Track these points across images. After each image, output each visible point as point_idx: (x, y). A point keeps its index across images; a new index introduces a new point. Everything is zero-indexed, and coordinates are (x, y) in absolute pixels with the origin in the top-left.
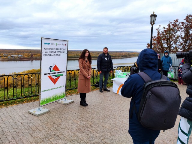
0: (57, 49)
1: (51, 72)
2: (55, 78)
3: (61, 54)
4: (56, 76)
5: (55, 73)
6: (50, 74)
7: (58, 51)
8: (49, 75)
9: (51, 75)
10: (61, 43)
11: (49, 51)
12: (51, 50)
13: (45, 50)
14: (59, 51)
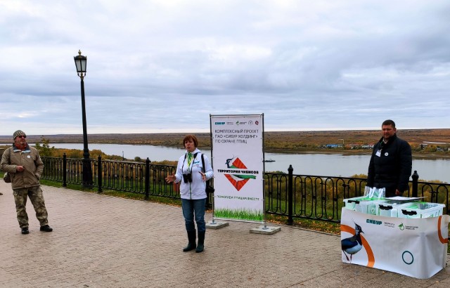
0: (238, 132)
1: (231, 169)
2: (238, 179)
3: (248, 140)
4: (241, 178)
5: (237, 172)
6: (227, 171)
7: (240, 134)
8: (226, 173)
9: (230, 173)
10: (247, 120)
11: (224, 134)
12: (227, 134)
13: (218, 134)
14: (243, 134)
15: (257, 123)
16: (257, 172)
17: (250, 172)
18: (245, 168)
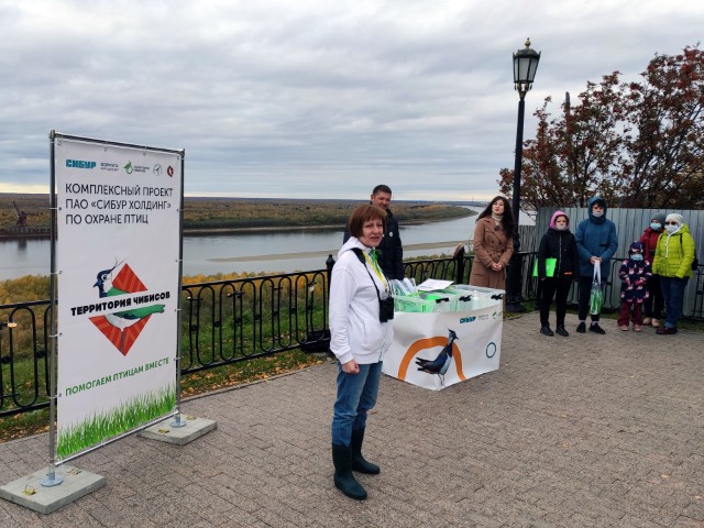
4: (131, 318)
6: (98, 307)
8: (95, 313)
12: (101, 196)
14: (141, 198)
15: (170, 171)
16: (168, 295)
17: (152, 298)
18: (143, 288)
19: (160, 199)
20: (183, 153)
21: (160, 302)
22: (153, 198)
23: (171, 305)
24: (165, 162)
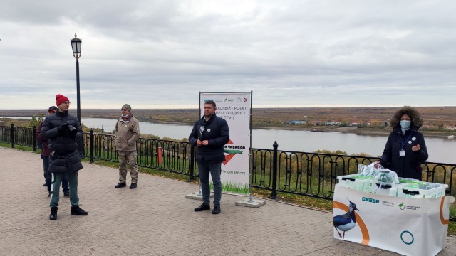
0: (226, 108)
3: (235, 117)
4: (228, 153)
7: (227, 111)
10: (235, 97)
14: (230, 110)
15: (245, 100)
16: (244, 148)
17: (236, 147)
18: (232, 143)
19: (240, 111)
20: (251, 92)
21: (240, 150)
22: (236, 110)
23: (246, 152)
24: (242, 97)
